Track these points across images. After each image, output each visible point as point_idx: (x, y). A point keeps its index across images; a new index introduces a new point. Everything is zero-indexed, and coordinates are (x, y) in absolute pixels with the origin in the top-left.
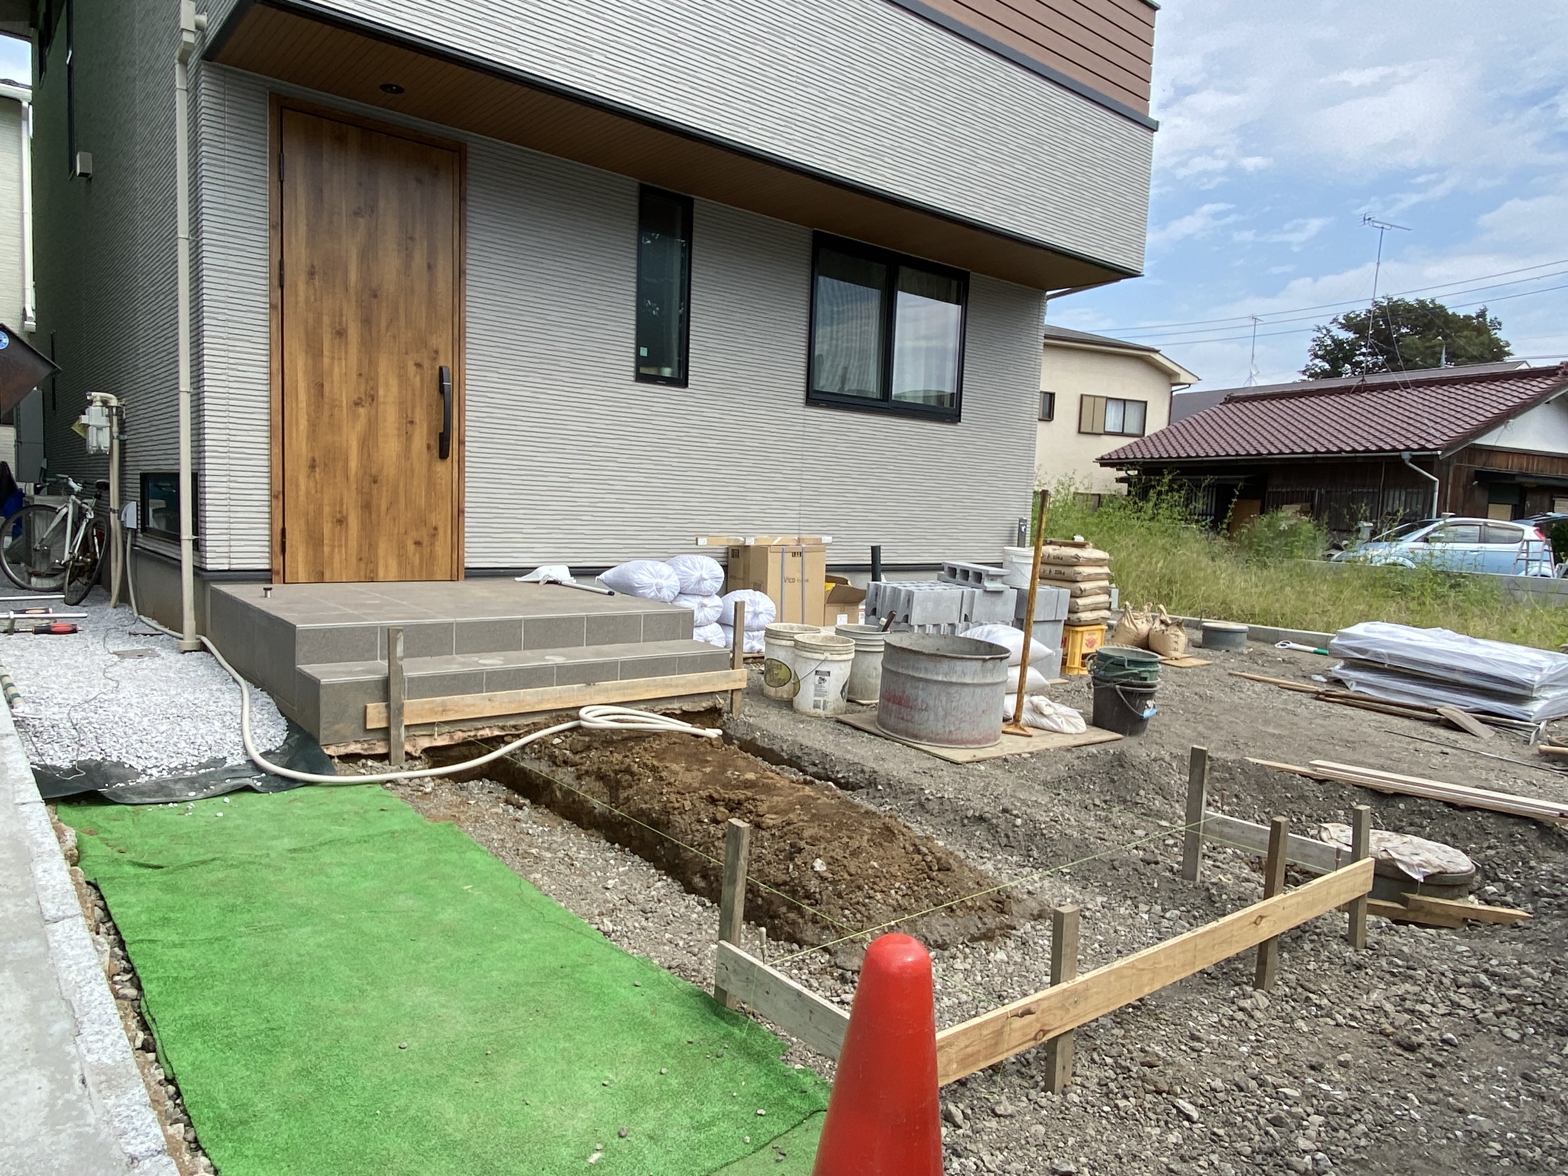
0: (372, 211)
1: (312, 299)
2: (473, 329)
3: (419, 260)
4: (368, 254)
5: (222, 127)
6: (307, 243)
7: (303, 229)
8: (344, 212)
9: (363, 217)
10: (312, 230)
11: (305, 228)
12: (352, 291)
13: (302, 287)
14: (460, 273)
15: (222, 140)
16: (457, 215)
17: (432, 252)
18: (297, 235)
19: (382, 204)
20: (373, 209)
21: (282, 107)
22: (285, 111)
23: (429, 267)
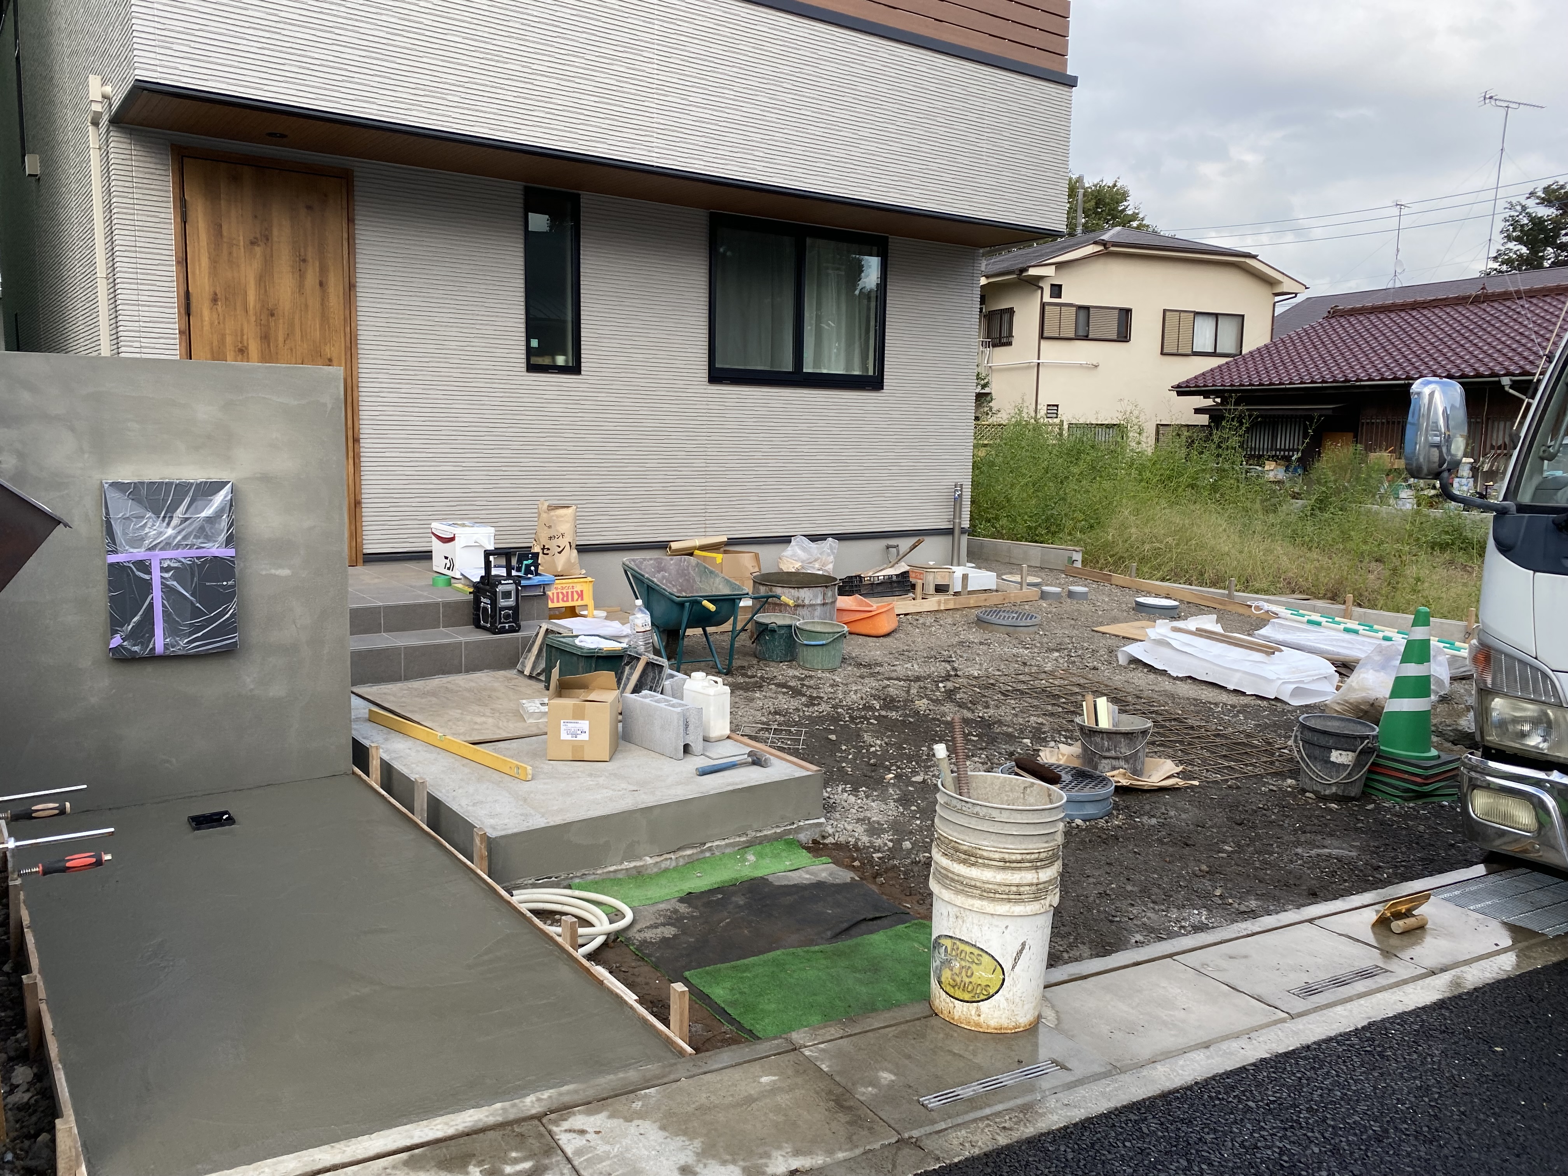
0: (268, 240)
1: (216, 322)
2: (365, 335)
3: (311, 278)
4: (264, 278)
5: (130, 179)
6: (210, 273)
7: (205, 261)
8: (242, 243)
9: (259, 245)
10: (214, 262)
11: (207, 260)
12: (251, 312)
13: (206, 313)
14: (351, 287)
15: (130, 190)
16: (345, 235)
17: (323, 270)
18: (200, 265)
19: (275, 232)
20: (267, 238)
21: (182, 157)
22: (186, 160)
23: (321, 284)
